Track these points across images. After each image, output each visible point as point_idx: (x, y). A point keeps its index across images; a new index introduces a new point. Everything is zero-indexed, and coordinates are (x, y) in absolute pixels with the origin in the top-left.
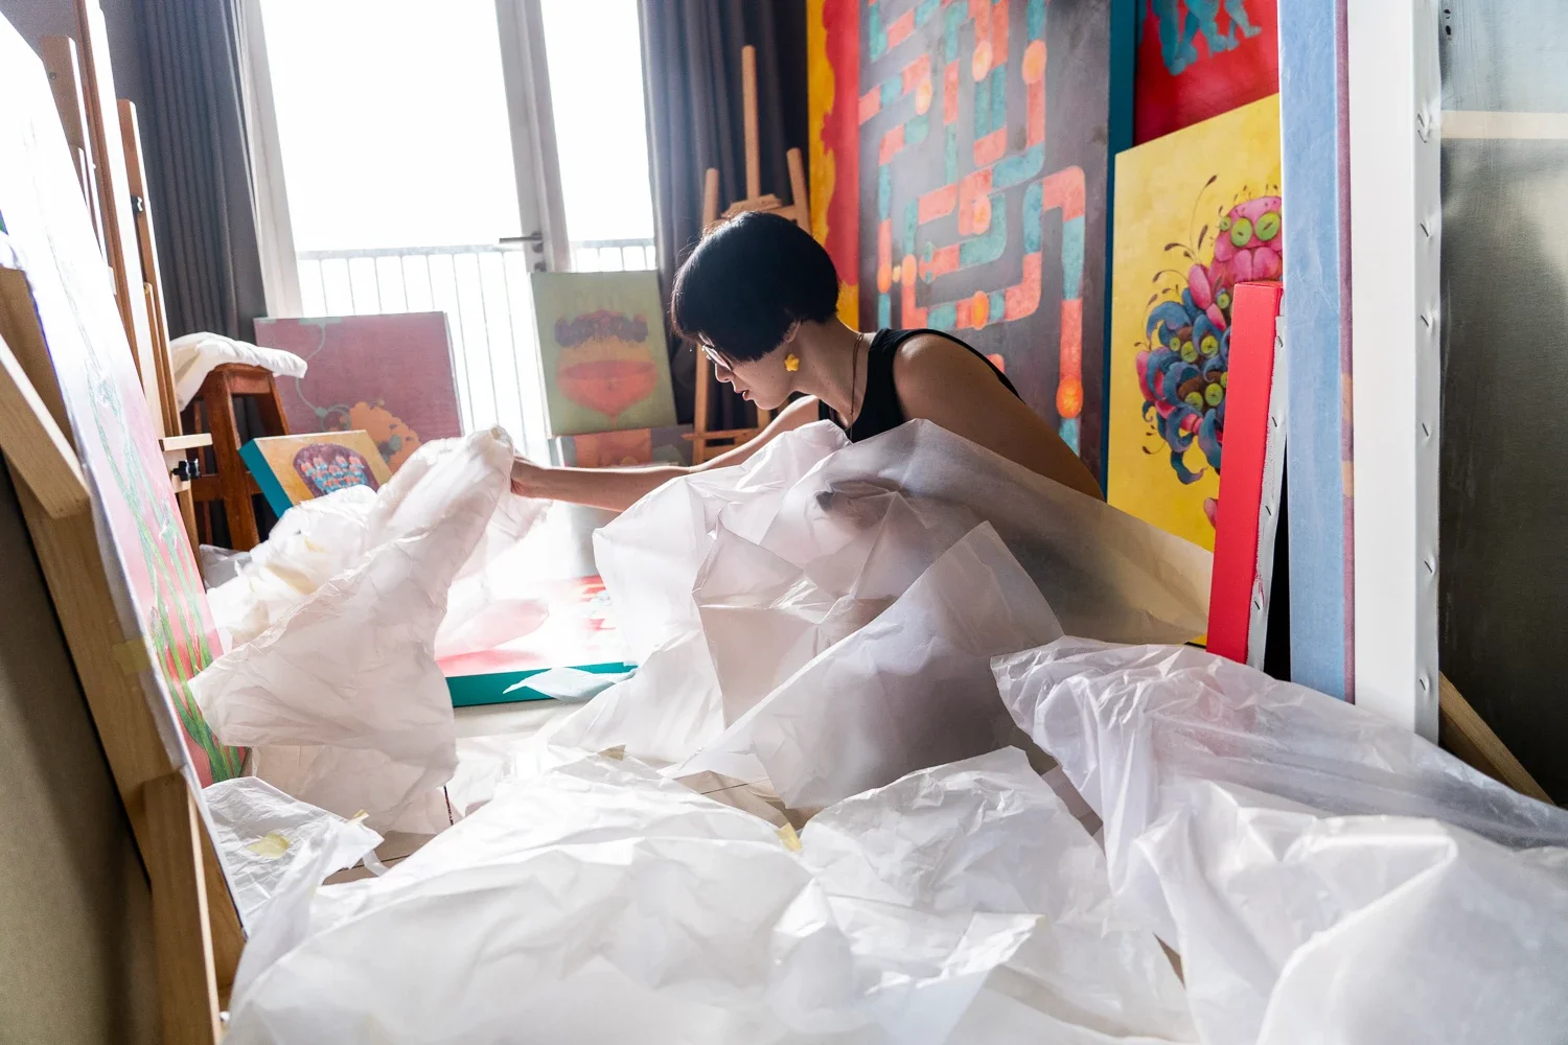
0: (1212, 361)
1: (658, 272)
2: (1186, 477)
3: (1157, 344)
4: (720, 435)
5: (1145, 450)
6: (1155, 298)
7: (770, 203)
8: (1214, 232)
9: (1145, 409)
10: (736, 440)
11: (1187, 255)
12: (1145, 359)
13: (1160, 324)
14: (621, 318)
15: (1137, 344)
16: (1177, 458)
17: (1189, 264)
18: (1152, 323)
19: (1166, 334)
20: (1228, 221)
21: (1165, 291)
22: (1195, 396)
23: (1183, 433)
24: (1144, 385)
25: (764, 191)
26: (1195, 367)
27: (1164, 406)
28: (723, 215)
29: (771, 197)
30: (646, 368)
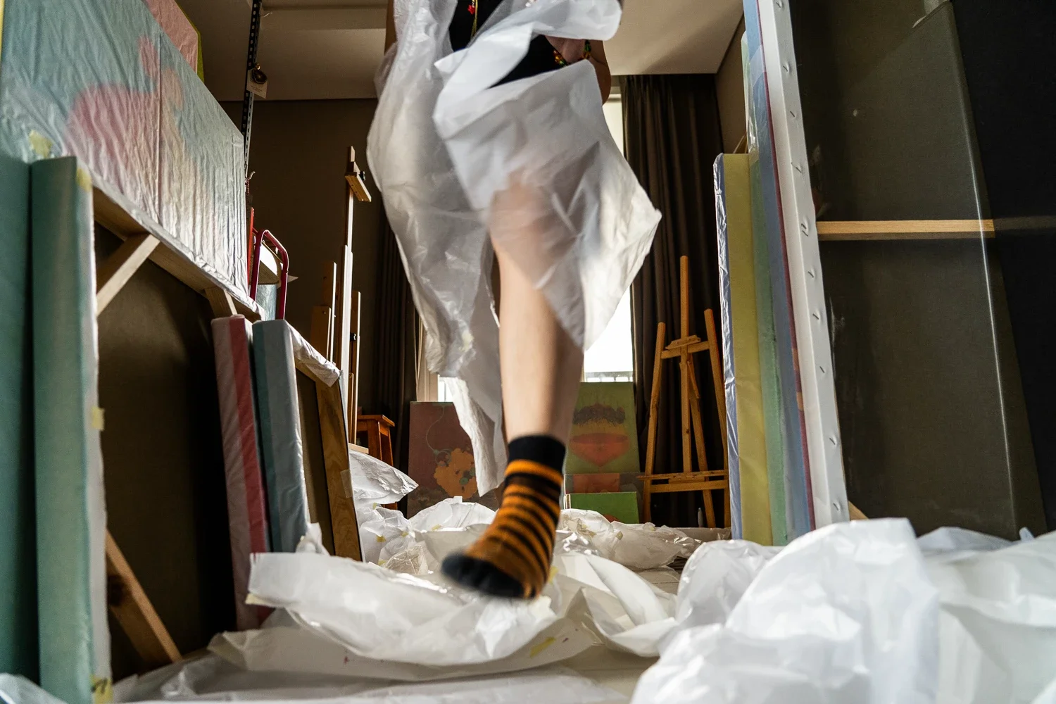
1: (634, 383)
4: (660, 477)
7: (694, 340)
10: (669, 481)
14: (610, 409)
25: (690, 334)
28: (667, 348)
29: (694, 336)
30: (623, 439)
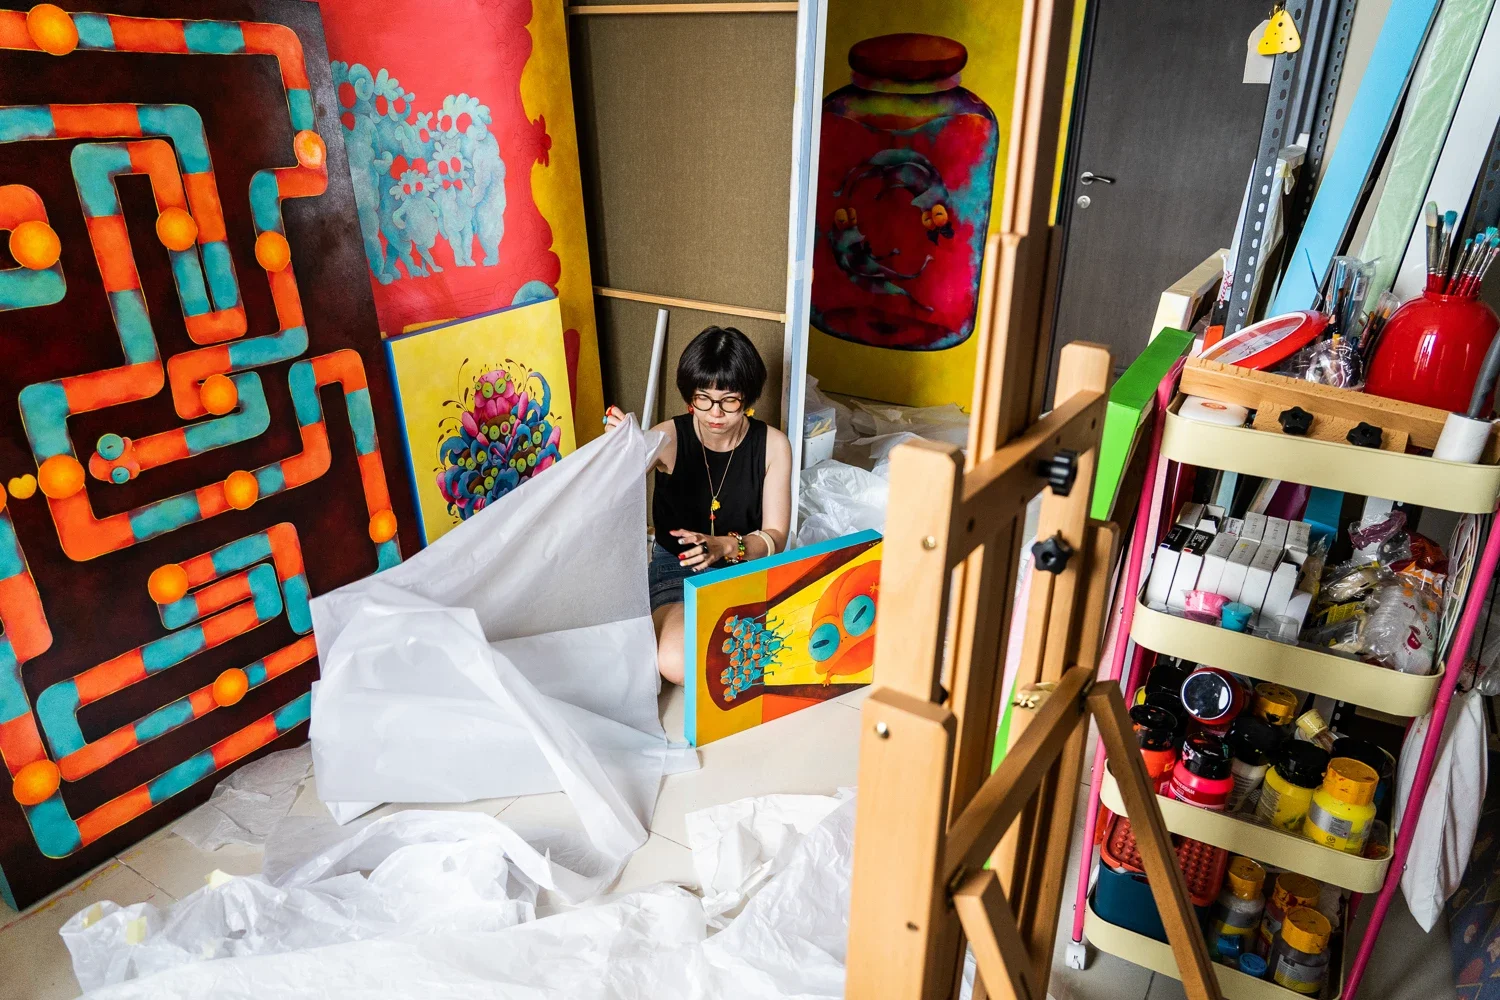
0: (486, 465)
3: (449, 464)
6: (442, 437)
8: (472, 392)
11: (458, 407)
12: (443, 477)
13: (449, 452)
15: (435, 470)
17: (460, 412)
18: (443, 453)
19: (454, 458)
20: (480, 384)
21: (448, 432)
22: (479, 488)
24: (446, 494)
26: (476, 472)
27: (461, 501)
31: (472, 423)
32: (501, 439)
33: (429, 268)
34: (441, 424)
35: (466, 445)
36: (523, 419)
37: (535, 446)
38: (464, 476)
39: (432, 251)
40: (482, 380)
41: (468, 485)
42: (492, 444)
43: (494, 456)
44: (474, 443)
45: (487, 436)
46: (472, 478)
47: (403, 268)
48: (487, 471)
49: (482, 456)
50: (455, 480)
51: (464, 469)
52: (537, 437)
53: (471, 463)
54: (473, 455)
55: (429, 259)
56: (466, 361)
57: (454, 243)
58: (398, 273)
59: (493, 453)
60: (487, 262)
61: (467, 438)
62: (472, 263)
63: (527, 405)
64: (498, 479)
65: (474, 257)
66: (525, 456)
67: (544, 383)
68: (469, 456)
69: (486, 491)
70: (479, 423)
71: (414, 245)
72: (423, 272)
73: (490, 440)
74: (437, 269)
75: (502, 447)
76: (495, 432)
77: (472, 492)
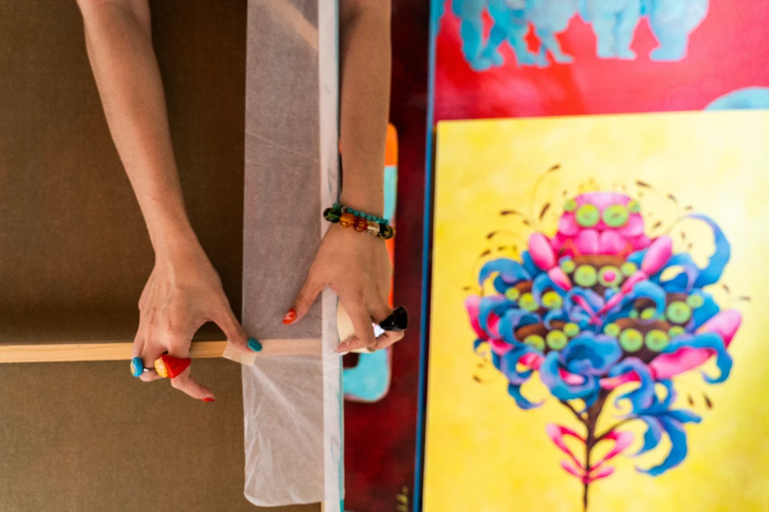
0: (556, 313)
2: (524, 404)
3: (490, 290)
5: (477, 379)
6: (487, 253)
8: (557, 210)
9: (477, 344)
11: (526, 222)
12: (476, 302)
13: (494, 275)
15: (466, 289)
16: (514, 388)
17: (527, 232)
18: (485, 273)
19: (502, 285)
20: (574, 205)
21: (501, 249)
22: (535, 341)
23: (521, 368)
24: (475, 325)
26: (537, 316)
27: (500, 342)
31: (546, 252)
32: (598, 288)
33: (549, 56)
34: (490, 236)
35: (526, 275)
36: (654, 275)
37: (671, 324)
38: (511, 313)
39: (562, 38)
40: (580, 199)
41: (516, 329)
42: (575, 290)
43: (577, 308)
44: (541, 279)
45: (571, 276)
46: (525, 322)
47: (509, 54)
48: (558, 324)
49: (553, 300)
50: (495, 314)
51: (515, 306)
52: (679, 311)
53: (529, 303)
54: (536, 291)
55: (554, 46)
56: (556, 167)
57: (601, 28)
58: (500, 59)
59: (575, 301)
60: (657, 55)
61: (531, 268)
62: (630, 55)
63: (667, 258)
64: (574, 343)
65: (634, 46)
66: (644, 328)
67: (719, 236)
68: (528, 290)
69: (547, 350)
70: (559, 255)
71: (532, 29)
72: (540, 61)
73: (574, 284)
74: (562, 58)
75: (599, 302)
76: (586, 275)
77: (521, 339)
